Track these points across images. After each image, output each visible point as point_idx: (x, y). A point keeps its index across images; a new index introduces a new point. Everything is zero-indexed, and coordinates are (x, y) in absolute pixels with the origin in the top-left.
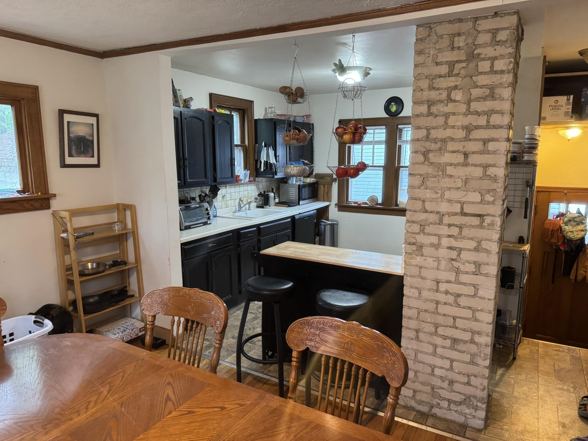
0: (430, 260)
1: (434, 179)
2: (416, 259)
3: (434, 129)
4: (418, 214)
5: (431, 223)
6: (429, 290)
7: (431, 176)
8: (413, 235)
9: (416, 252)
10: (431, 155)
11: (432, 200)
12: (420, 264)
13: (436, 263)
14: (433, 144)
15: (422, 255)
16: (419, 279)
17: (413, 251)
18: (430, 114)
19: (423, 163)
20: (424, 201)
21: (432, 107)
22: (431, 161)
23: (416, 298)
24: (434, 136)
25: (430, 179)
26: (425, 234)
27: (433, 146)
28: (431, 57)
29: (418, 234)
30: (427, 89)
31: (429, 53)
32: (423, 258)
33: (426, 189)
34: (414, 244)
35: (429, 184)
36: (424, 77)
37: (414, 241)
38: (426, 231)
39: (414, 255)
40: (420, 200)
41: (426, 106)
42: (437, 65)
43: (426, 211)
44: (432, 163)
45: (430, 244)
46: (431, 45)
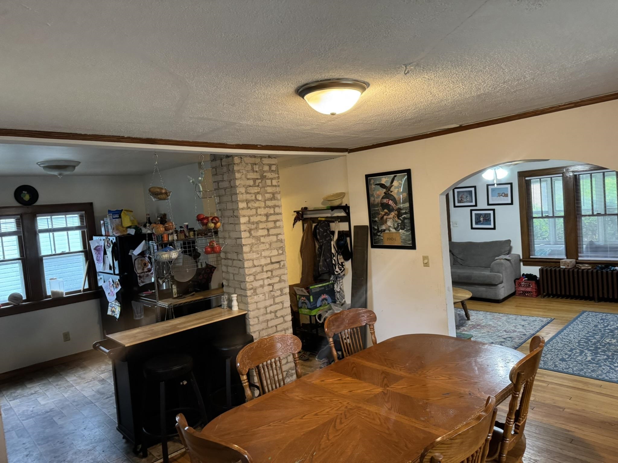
0: (261, 296)
1: (256, 246)
2: (254, 298)
3: (252, 216)
4: (251, 269)
5: (259, 273)
6: (263, 315)
7: (254, 244)
8: (251, 283)
9: (254, 293)
10: (252, 232)
11: (257, 259)
12: (256, 301)
13: (264, 296)
14: (252, 225)
15: (257, 295)
16: (257, 311)
17: (252, 293)
18: (248, 208)
19: (249, 237)
20: (253, 260)
21: (248, 204)
22: (253, 235)
23: (257, 324)
24: (252, 221)
25: (254, 246)
26: (256, 280)
27: (253, 227)
28: (244, 175)
29: (253, 281)
30: (245, 193)
31: (243, 173)
32: (258, 296)
33: (253, 252)
34: (252, 289)
35: (254, 249)
36: (242, 186)
37: (252, 287)
38: (257, 279)
39: (253, 296)
40: (251, 260)
41: (246, 203)
42: (248, 180)
43: (255, 266)
44: (254, 236)
45: (260, 286)
46: (243, 168)
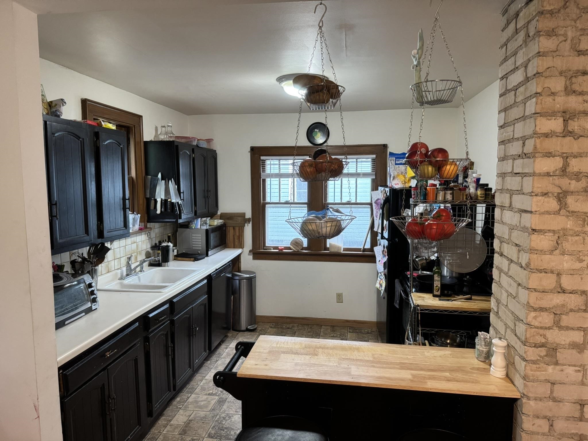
0: (570, 370)
1: (577, 238)
2: (546, 370)
3: (575, 157)
4: (550, 296)
5: (571, 310)
6: (568, 419)
7: (571, 232)
8: (541, 331)
9: (546, 359)
10: (570, 200)
11: (572, 273)
12: (552, 379)
13: (581, 374)
14: (573, 182)
15: (557, 363)
16: (551, 403)
17: (540, 357)
18: (567, 133)
19: (557, 213)
20: (559, 275)
21: (570, 121)
22: (571, 208)
23: (544, 434)
24: (576, 169)
25: (570, 238)
26: (561, 328)
27: (574, 185)
28: (569, 41)
29: (549, 328)
30: (562, 94)
31: (565, 35)
32: (558, 368)
33: (563, 254)
34: (542, 345)
35: (567, 246)
36: (557, 74)
37: (543, 341)
38: (563, 323)
39: (542, 365)
40: (552, 272)
41: (561, 120)
42: (579, 55)
43: (564, 292)
44: (573, 212)
45: (569, 345)
46: (568, 22)
